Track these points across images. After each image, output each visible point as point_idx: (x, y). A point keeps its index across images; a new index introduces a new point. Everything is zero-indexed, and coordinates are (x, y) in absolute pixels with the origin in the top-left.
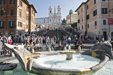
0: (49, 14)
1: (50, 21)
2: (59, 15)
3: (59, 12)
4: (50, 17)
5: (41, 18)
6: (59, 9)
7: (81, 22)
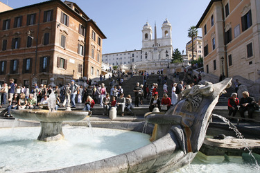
0: (143, 41)
1: (146, 57)
2: (166, 43)
3: (167, 35)
4: (146, 48)
5: (125, 53)
6: (166, 29)
7: (211, 51)
